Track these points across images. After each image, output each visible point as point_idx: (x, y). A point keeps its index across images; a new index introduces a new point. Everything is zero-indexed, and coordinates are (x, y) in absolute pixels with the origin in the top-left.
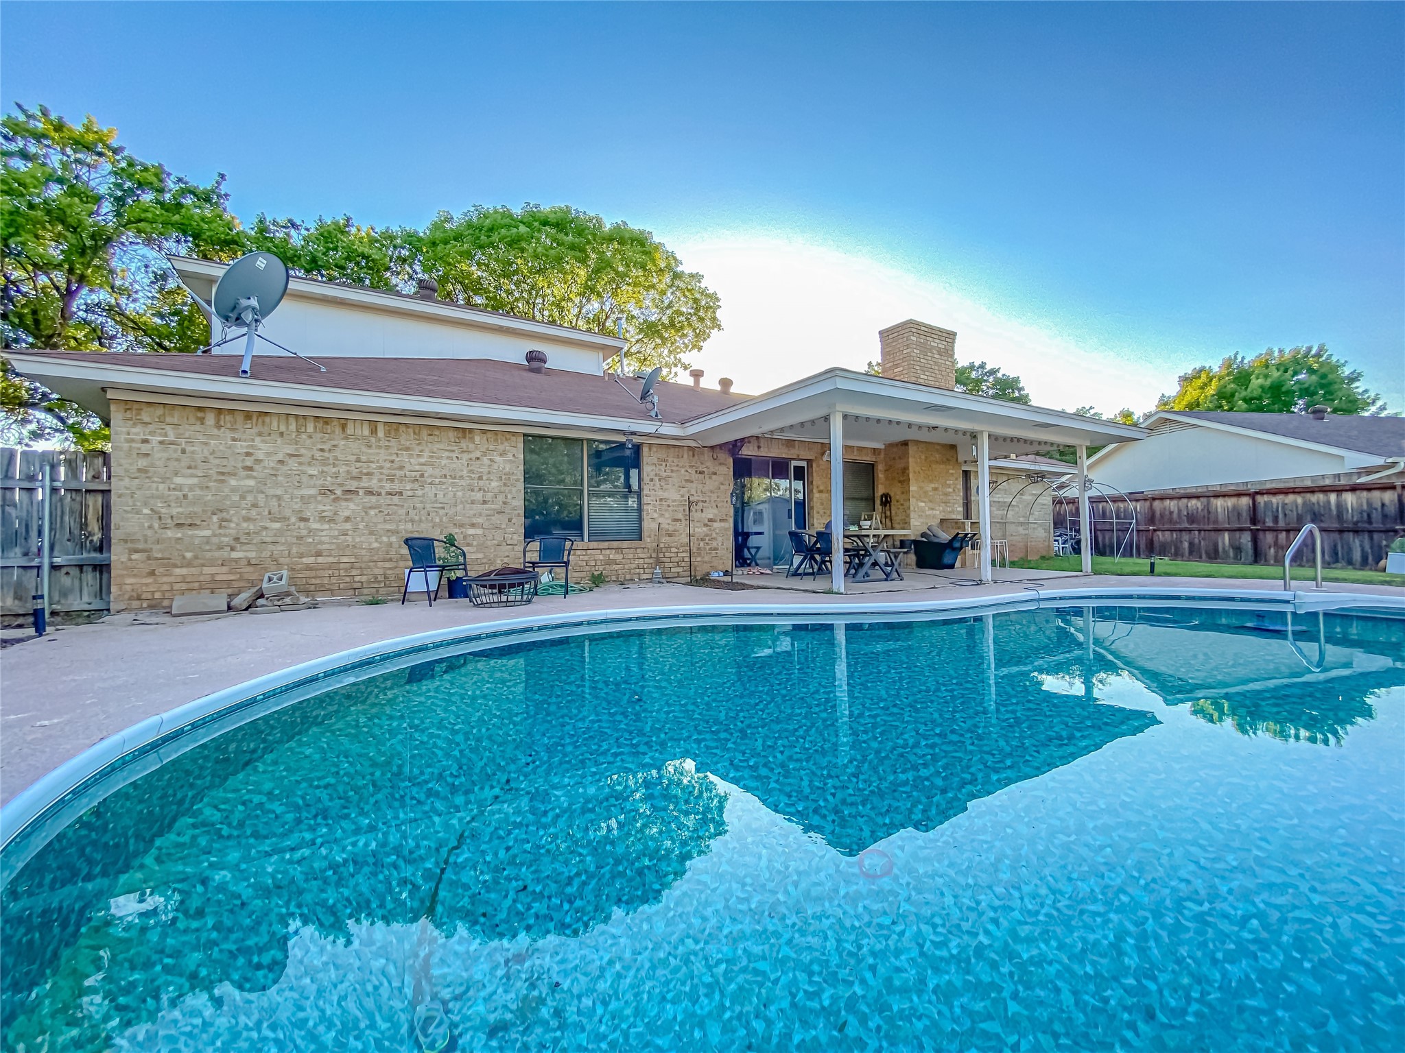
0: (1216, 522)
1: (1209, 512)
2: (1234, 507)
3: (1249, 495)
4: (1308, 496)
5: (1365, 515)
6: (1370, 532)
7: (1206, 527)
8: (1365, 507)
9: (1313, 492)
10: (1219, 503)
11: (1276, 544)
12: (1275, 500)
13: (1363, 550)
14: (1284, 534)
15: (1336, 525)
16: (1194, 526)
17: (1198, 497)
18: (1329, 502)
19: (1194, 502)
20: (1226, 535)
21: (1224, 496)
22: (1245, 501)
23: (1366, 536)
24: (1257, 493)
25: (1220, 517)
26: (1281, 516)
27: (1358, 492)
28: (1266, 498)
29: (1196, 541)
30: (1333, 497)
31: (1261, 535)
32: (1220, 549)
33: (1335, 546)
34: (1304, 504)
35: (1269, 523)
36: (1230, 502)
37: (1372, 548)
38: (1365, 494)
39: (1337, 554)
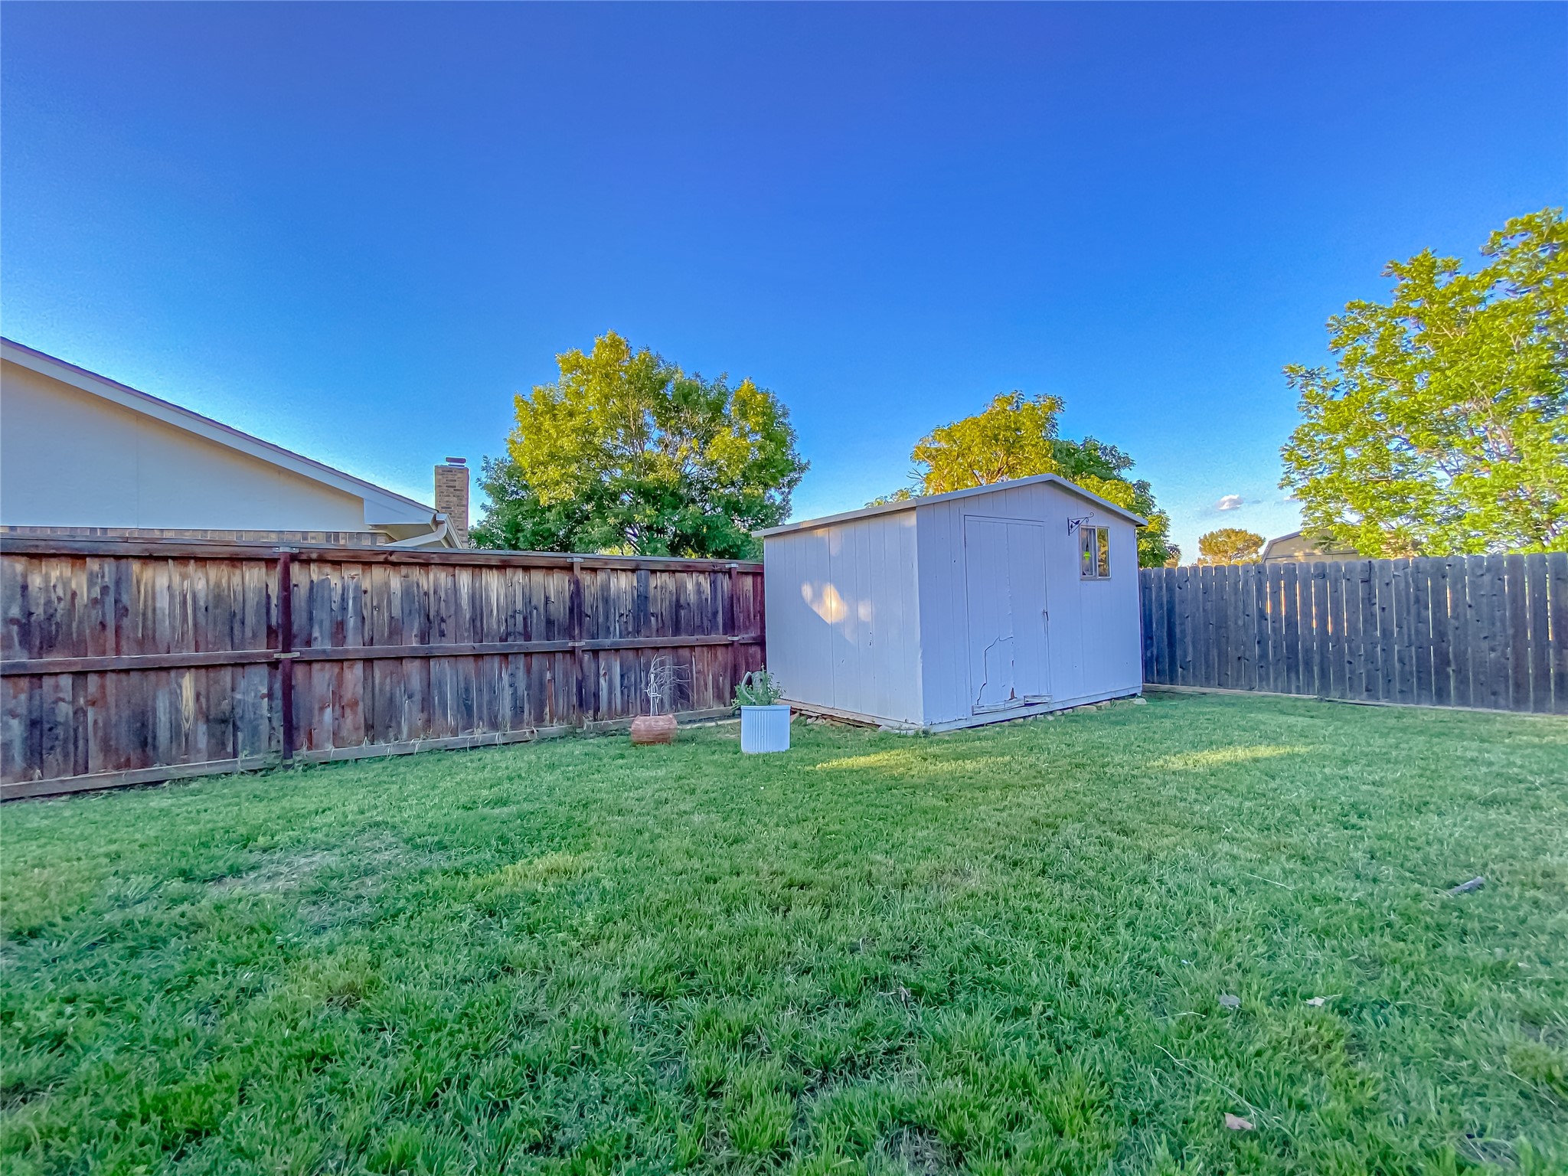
0: (147, 641)
1: (122, 611)
2: (218, 597)
3: (271, 562)
4: (416, 574)
5: (519, 618)
6: (528, 654)
7: (110, 660)
8: (519, 606)
9: (426, 565)
10: (161, 580)
11: (337, 695)
12: (335, 579)
13: (514, 694)
14: (359, 668)
15: (467, 645)
16: (55, 659)
17: (77, 558)
18: (455, 589)
19: (57, 571)
20: (188, 684)
21: (183, 559)
22: (254, 577)
23: (521, 661)
24: (293, 558)
25: (164, 628)
26: (351, 622)
27: (509, 571)
28: (315, 573)
29: (65, 710)
30: (464, 578)
31: (299, 672)
32: (163, 735)
33: (467, 690)
34: (407, 593)
35: (322, 644)
36: (200, 581)
37: (529, 687)
38: (519, 576)
39: (469, 709)
